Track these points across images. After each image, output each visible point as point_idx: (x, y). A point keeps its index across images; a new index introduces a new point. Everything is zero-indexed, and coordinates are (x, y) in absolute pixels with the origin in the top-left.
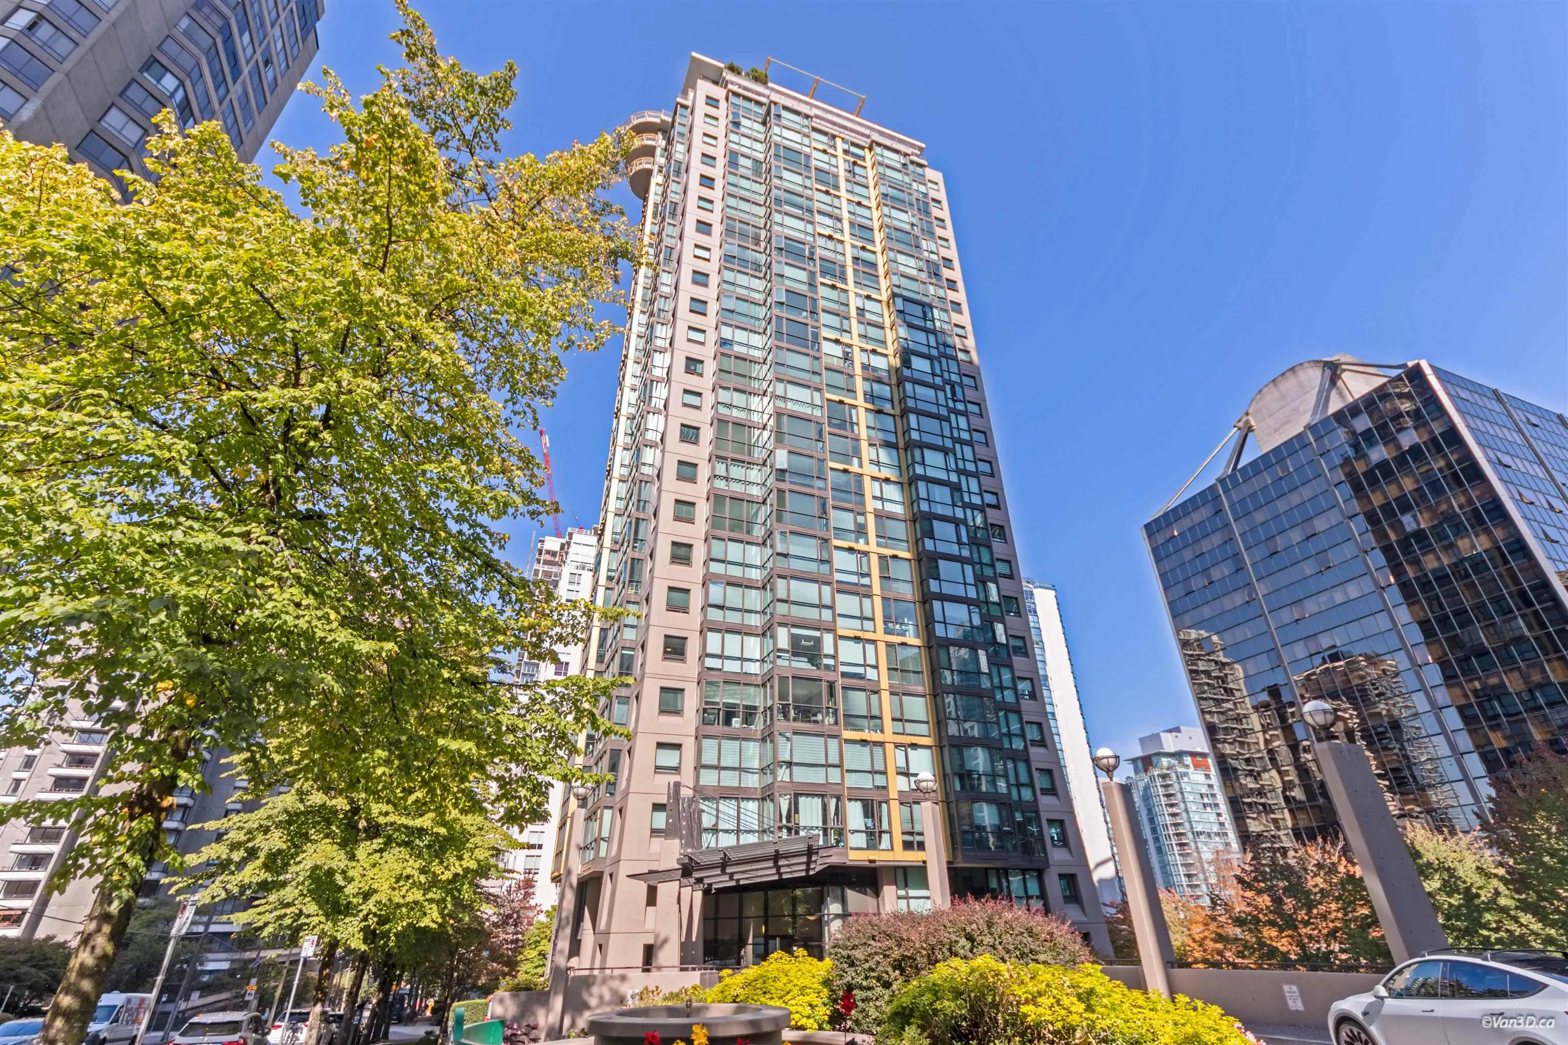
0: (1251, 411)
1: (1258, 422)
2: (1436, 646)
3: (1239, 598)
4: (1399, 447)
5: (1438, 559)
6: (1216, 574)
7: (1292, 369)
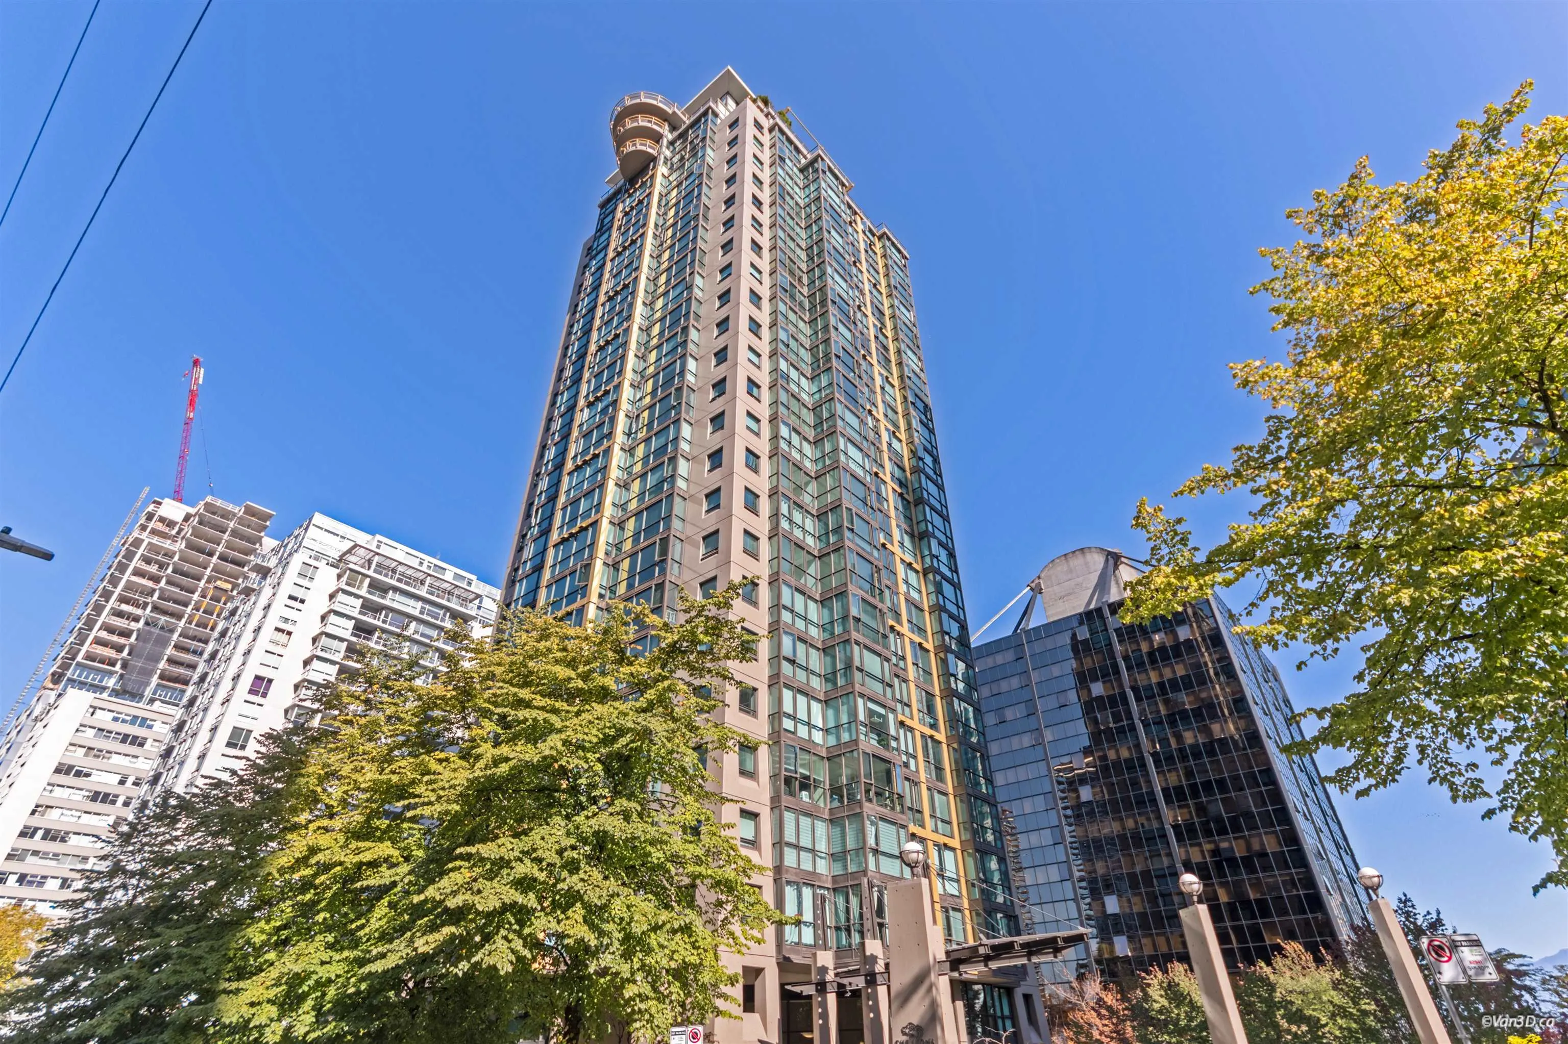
0: (1042, 575)
1: (1047, 587)
2: (1185, 810)
3: (1027, 740)
4: (1176, 636)
5: (1196, 737)
6: (1009, 714)
7: (1082, 550)
